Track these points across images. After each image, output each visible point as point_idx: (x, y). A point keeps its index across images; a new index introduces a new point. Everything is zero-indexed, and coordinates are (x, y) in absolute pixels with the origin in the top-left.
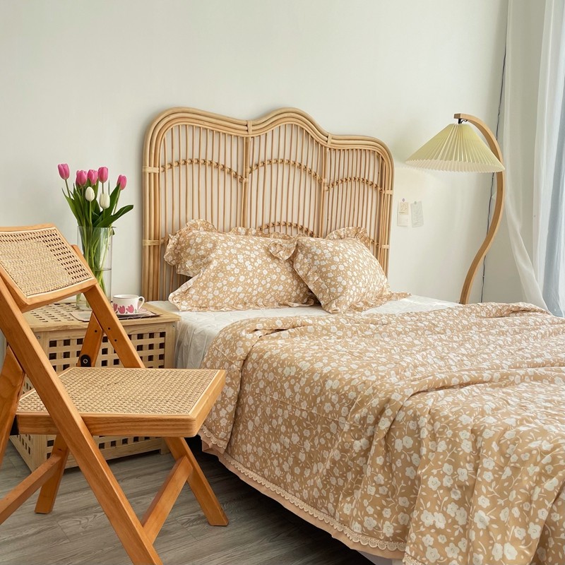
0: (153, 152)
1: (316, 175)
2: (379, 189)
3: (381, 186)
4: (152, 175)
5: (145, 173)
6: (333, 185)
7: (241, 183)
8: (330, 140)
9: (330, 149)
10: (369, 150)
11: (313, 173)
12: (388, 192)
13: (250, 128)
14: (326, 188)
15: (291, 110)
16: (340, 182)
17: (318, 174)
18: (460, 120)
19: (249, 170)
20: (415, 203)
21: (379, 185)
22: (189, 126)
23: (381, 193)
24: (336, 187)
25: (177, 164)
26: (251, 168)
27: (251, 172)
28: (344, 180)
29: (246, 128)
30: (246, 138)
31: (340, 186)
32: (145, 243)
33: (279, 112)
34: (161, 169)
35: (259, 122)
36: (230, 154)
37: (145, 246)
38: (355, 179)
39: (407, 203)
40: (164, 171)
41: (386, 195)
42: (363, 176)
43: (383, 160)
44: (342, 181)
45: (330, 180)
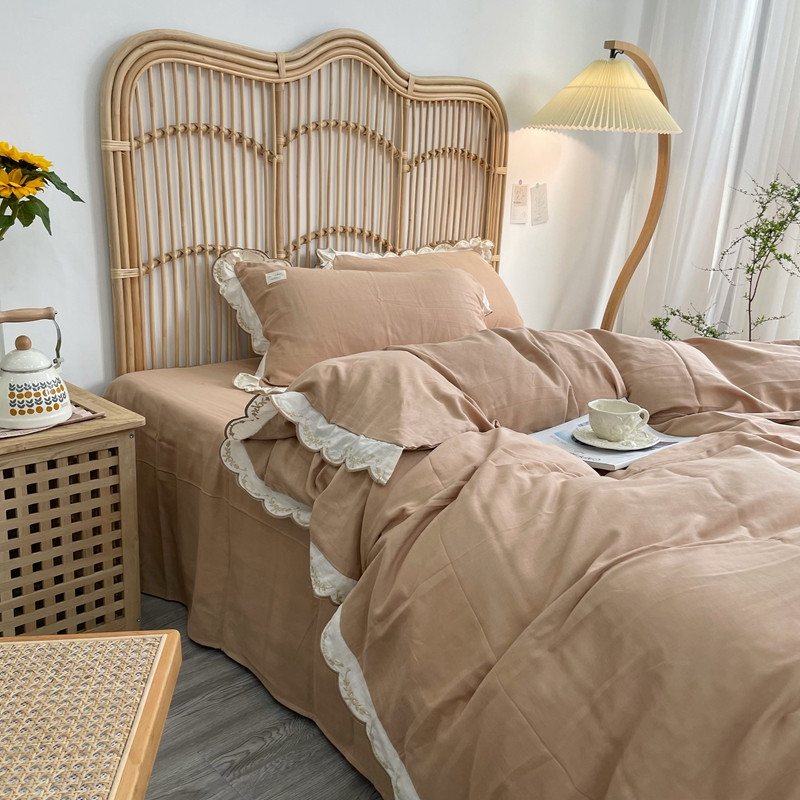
0: (118, 112)
1: (390, 145)
2: (486, 165)
3: (489, 162)
4: (120, 154)
5: (106, 151)
6: (417, 162)
7: (271, 163)
8: (412, 86)
9: (412, 101)
10: (472, 102)
11: (386, 143)
12: (500, 170)
14: (407, 167)
15: (349, 33)
16: (428, 156)
17: (393, 144)
18: (613, 51)
19: (282, 140)
20: (538, 186)
21: (486, 160)
22: (179, 63)
23: (488, 173)
24: (422, 165)
25: (160, 133)
26: (286, 136)
27: (286, 144)
28: (435, 154)
29: (274, 66)
30: (277, 84)
31: (429, 163)
32: (115, 274)
33: (329, 37)
34: (134, 144)
35: (297, 55)
36: (250, 114)
37: (116, 281)
38: (450, 150)
39: (526, 187)
40: (139, 147)
41: (496, 176)
42: (462, 146)
43: (492, 117)
44: (431, 155)
45: (413, 153)
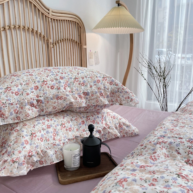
1: (44, 37)
2: (80, 45)
6: (55, 44)
8: (51, 13)
9: (51, 19)
10: (73, 21)
11: (42, 36)
12: (84, 47)
14: (52, 46)
17: (45, 36)
18: (119, 4)
20: (95, 52)
23: (81, 48)
31: (60, 44)
38: (67, 39)
39: (92, 52)
42: (71, 38)
43: (80, 27)
44: (61, 41)
45: (54, 40)
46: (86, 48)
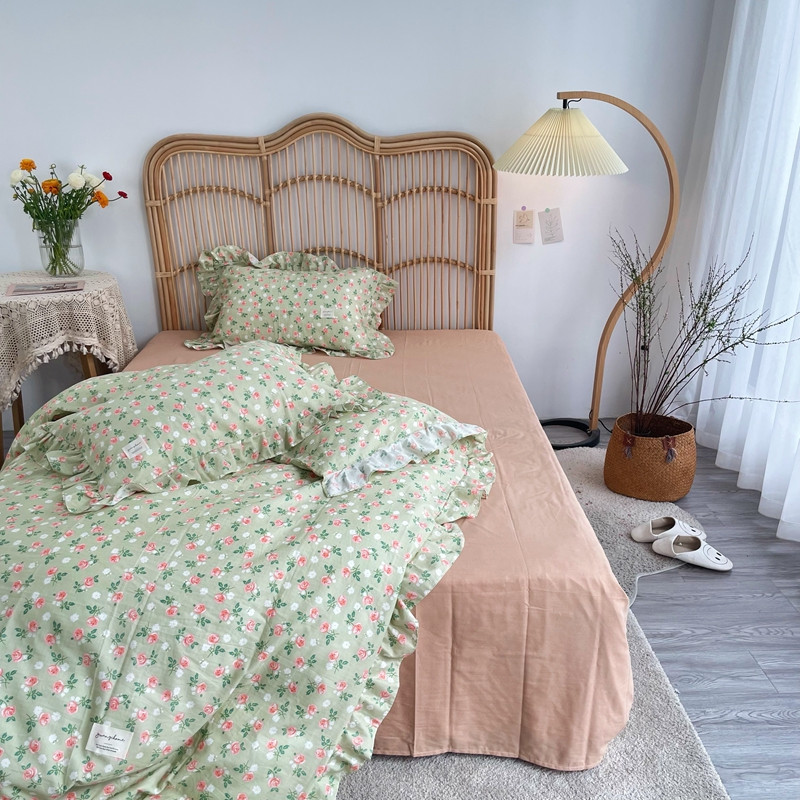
5: (147, 207)
6: (390, 200)
7: (261, 207)
8: (377, 145)
9: (380, 156)
10: (448, 150)
12: (489, 201)
13: (263, 146)
14: (381, 204)
15: (316, 117)
18: (565, 101)
20: (547, 210)
21: (468, 194)
23: (473, 203)
27: (271, 195)
29: (256, 146)
32: (156, 275)
34: (163, 202)
35: (275, 136)
37: (157, 279)
38: (425, 188)
39: (531, 212)
40: (166, 203)
41: (483, 203)
44: (405, 194)
45: (385, 193)
46: (493, 205)
